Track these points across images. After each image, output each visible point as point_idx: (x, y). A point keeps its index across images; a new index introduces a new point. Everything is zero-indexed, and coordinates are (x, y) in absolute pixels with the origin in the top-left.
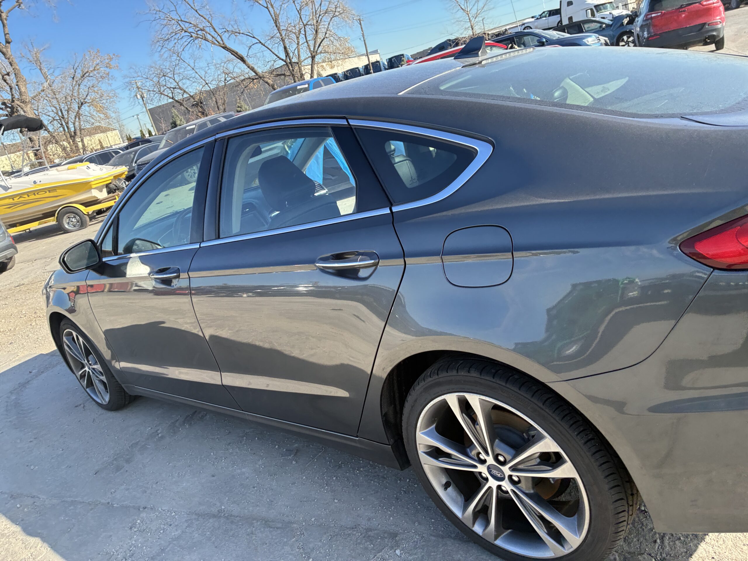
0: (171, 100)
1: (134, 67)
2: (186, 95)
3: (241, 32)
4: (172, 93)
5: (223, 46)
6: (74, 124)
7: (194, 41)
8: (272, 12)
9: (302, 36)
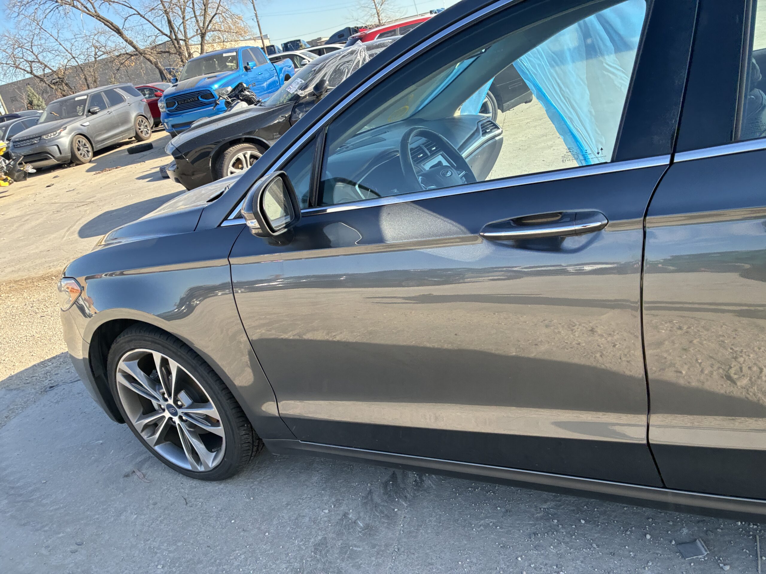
0: (29, 76)
2: (47, 71)
4: (30, 67)
5: (95, 14)
7: (58, 8)
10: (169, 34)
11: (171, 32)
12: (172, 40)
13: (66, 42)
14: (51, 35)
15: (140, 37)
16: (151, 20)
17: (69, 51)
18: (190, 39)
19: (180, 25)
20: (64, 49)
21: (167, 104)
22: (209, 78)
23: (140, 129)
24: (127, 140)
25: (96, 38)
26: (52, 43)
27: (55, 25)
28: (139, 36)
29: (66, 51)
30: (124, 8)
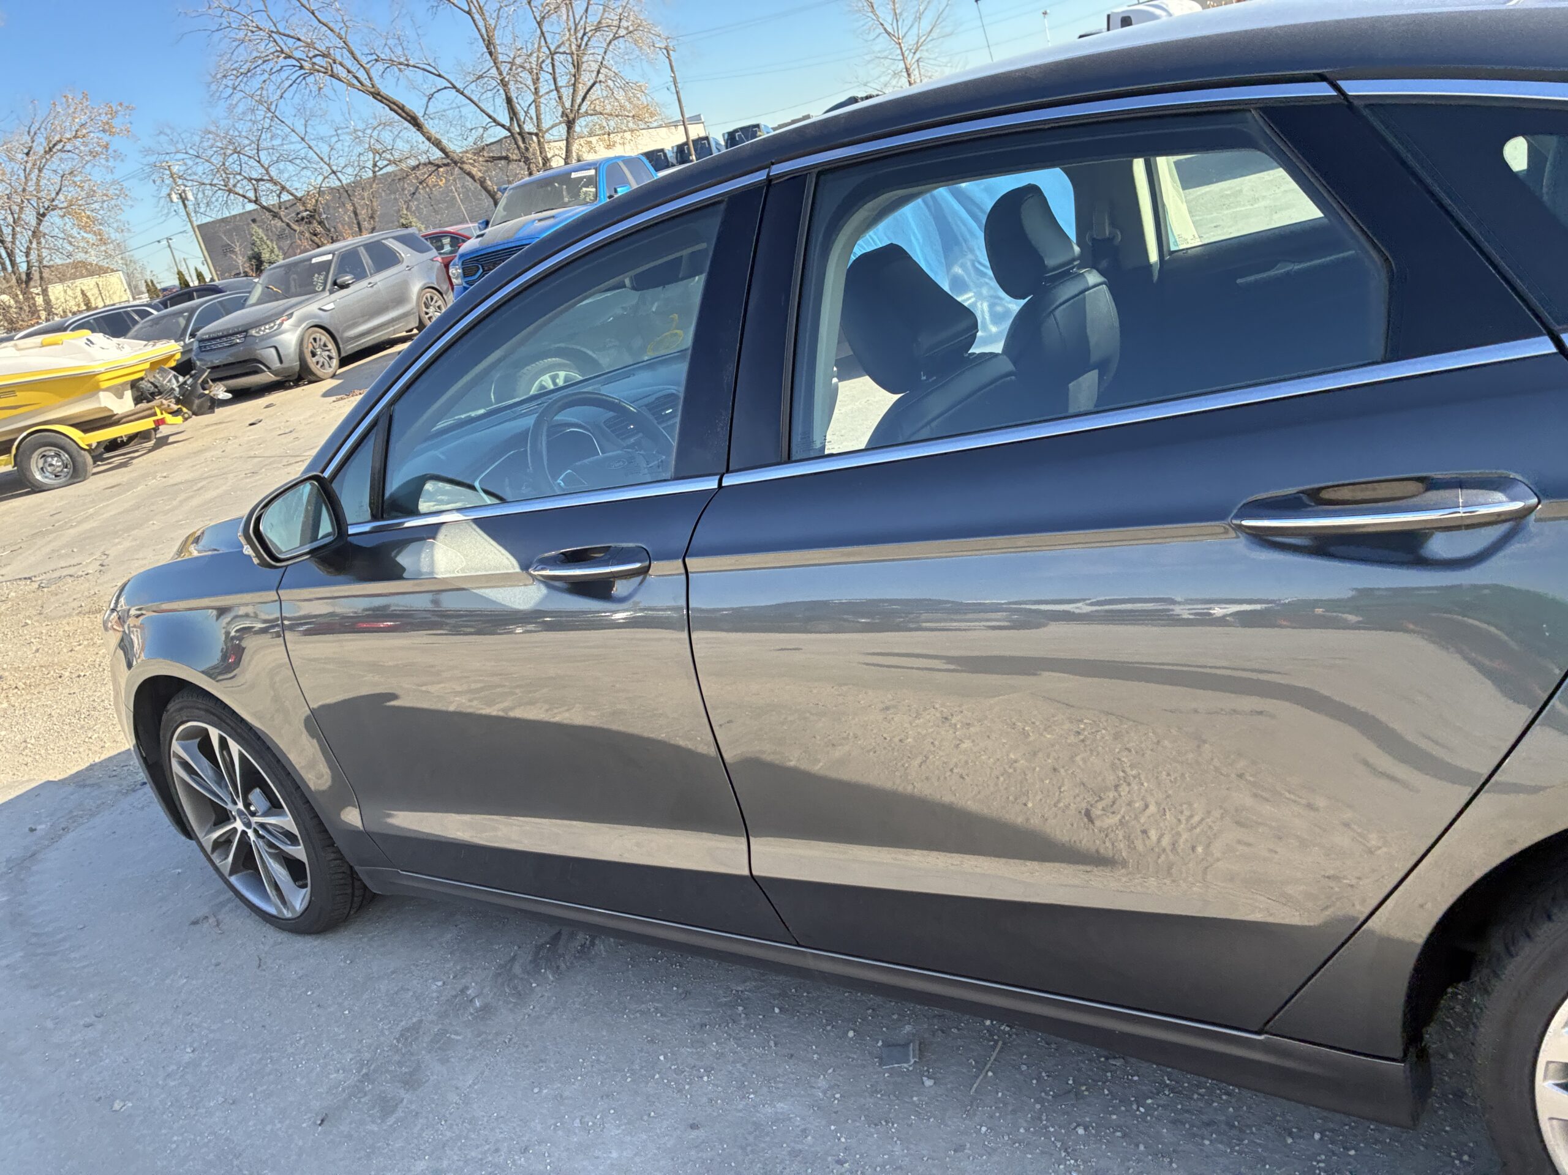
0: (251, 207)
1: (168, 131)
2: (285, 197)
3: (411, 63)
4: (256, 190)
5: (372, 90)
6: (27, 254)
7: (304, 78)
8: (481, 24)
9: (545, 77)
10: (508, 124)
11: (511, 119)
12: (512, 135)
13: (321, 144)
14: (293, 131)
15: (454, 132)
16: (475, 99)
17: (326, 159)
18: (547, 130)
19: (530, 105)
20: (315, 156)
21: (463, 269)
22: (540, 220)
23: (427, 313)
24: (404, 334)
25: (375, 133)
26: (295, 146)
27: (300, 110)
28: (453, 129)
29: (318, 159)
30: (427, 77)
